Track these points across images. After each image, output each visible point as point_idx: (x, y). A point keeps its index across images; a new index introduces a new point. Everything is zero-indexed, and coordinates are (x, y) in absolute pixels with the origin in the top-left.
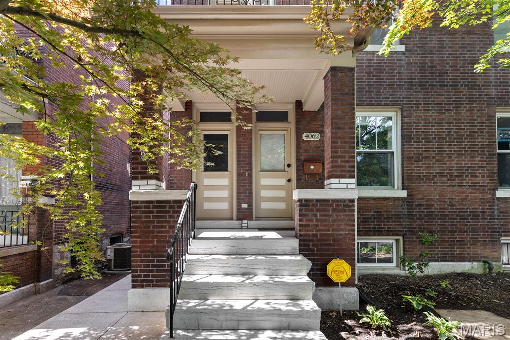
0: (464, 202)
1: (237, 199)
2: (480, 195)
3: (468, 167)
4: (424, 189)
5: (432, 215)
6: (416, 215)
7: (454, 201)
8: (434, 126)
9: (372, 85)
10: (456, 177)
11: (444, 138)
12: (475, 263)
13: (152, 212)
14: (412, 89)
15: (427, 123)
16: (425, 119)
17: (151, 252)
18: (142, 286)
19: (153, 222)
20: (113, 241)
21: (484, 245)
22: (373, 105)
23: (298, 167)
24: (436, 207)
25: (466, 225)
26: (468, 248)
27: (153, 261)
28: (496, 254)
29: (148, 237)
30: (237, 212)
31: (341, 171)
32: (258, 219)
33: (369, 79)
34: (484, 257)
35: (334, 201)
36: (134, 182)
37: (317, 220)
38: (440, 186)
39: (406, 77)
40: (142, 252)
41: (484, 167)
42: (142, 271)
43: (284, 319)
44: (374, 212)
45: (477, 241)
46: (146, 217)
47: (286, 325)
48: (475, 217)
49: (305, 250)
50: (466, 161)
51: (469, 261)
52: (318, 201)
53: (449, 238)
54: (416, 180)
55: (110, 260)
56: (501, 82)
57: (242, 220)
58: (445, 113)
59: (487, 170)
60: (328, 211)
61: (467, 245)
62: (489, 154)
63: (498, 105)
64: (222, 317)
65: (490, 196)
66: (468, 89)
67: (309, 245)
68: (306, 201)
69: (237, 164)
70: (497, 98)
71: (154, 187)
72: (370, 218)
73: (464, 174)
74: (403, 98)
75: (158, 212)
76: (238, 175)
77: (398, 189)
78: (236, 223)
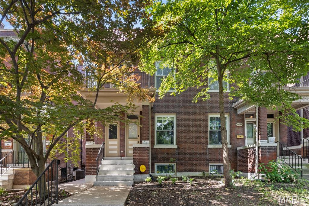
0: (197, 150)
1: (120, 149)
2: (202, 147)
3: (198, 136)
4: (183, 145)
5: (186, 155)
6: (180, 155)
7: (193, 149)
8: (187, 121)
9: (166, 105)
10: (194, 140)
11: (190, 125)
12: (200, 173)
13: (92, 151)
14: (180, 106)
15: (185, 120)
16: (184, 118)
17: (91, 164)
18: (89, 175)
19: (92, 155)
20: (74, 169)
21: (204, 166)
22: (166, 113)
23: (141, 136)
24: (187, 151)
25: (197, 158)
26: (198, 167)
27: (92, 167)
28: (207, 169)
29: (90, 159)
30: (120, 154)
31: (145, 138)
32: (127, 157)
33: (165, 103)
34: (203, 170)
35: (143, 147)
36: (86, 142)
37: (138, 154)
38: (189, 144)
39: (178, 102)
40: (89, 164)
41: (204, 136)
42: (89, 170)
43: (124, 178)
44: (166, 154)
45: (201, 164)
46: (90, 153)
47: (124, 179)
48: (201, 156)
49: (134, 163)
50: (198, 134)
51: (198, 172)
52: (138, 147)
53: (192, 163)
54: (181, 141)
55: (74, 176)
56: (210, 104)
57: (121, 157)
58: (191, 116)
59: (205, 137)
60: (141, 151)
61: (197, 166)
62: (206, 131)
63: (209, 113)
64: (109, 178)
65: (206, 147)
66: (199, 106)
67: (136, 162)
68: (135, 147)
69: (120, 136)
70: (209, 110)
71: (92, 144)
72: (165, 156)
73: (197, 139)
74: (177, 110)
75: (93, 151)
76: (120, 140)
77: (175, 145)
78: (120, 158)
